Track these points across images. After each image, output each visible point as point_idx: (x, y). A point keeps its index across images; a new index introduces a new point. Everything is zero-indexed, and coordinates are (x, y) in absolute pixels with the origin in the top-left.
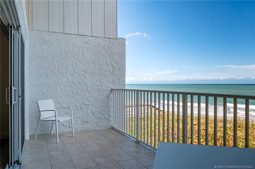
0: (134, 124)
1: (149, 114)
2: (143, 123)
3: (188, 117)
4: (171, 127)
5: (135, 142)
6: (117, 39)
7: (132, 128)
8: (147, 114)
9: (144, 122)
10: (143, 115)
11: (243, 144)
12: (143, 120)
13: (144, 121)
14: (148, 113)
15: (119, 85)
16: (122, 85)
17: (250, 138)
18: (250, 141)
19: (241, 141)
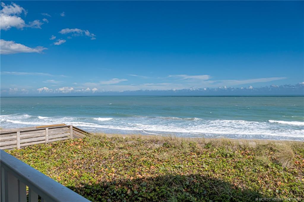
11: (164, 169)
18: (173, 163)
19: (163, 165)
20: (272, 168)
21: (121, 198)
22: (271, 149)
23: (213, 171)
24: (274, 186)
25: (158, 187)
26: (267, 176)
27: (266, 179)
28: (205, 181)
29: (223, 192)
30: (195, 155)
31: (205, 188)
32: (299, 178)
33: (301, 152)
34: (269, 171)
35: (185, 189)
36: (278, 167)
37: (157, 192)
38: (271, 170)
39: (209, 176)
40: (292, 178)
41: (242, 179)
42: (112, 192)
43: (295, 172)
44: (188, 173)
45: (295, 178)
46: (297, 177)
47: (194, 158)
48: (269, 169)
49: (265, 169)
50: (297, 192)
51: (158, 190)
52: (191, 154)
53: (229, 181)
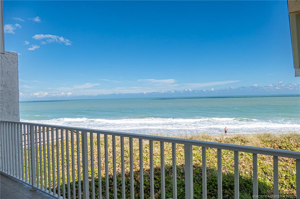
0: (43, 154)
1: (65, 139)
2: (55, 151)
3: (109, 138)
4: (89, 152)
5: (30, 190)
6: (4, 54)
7: (40, 160)
8: (61, 140)
9: (57, 150)
10: (55, 141)
11: (159, 161)
12: (55, 148)
13: (57, 148)
14: (62, 138)
15: (9, 115)
16: (15, 114)
17: (165, 153)
18: (165, 156)
19: (157, 158)
20: (245, 156)
21: (128, 187)
22: (242, 140)
23: (199, 161)
24: (250, 169)
25: (158, 176)
26: (243, 161)
27: (243, 164)
28: (195, 168)
29: (212, 177)
30: (181, 148)
31: (196, 174)
32: (267, 162)
33: (265, 142)
34: (244, 158)
35: (180, 176)
36: (250, 155)
37: (158, 180)
38: (245, 157)
39: (197, 165)
40: (262, 162)
41: (224, 165)
42: (119, 183)
43: (263, 158)
44: (179, 164)
45: (264, 162)
46: (266, 161)
47: (181, 151)
48: (243, 157)
49: (241, 157)
50: (267, 172)
51: (158, 178)
52: (178, 148)
53: (214, 167)
